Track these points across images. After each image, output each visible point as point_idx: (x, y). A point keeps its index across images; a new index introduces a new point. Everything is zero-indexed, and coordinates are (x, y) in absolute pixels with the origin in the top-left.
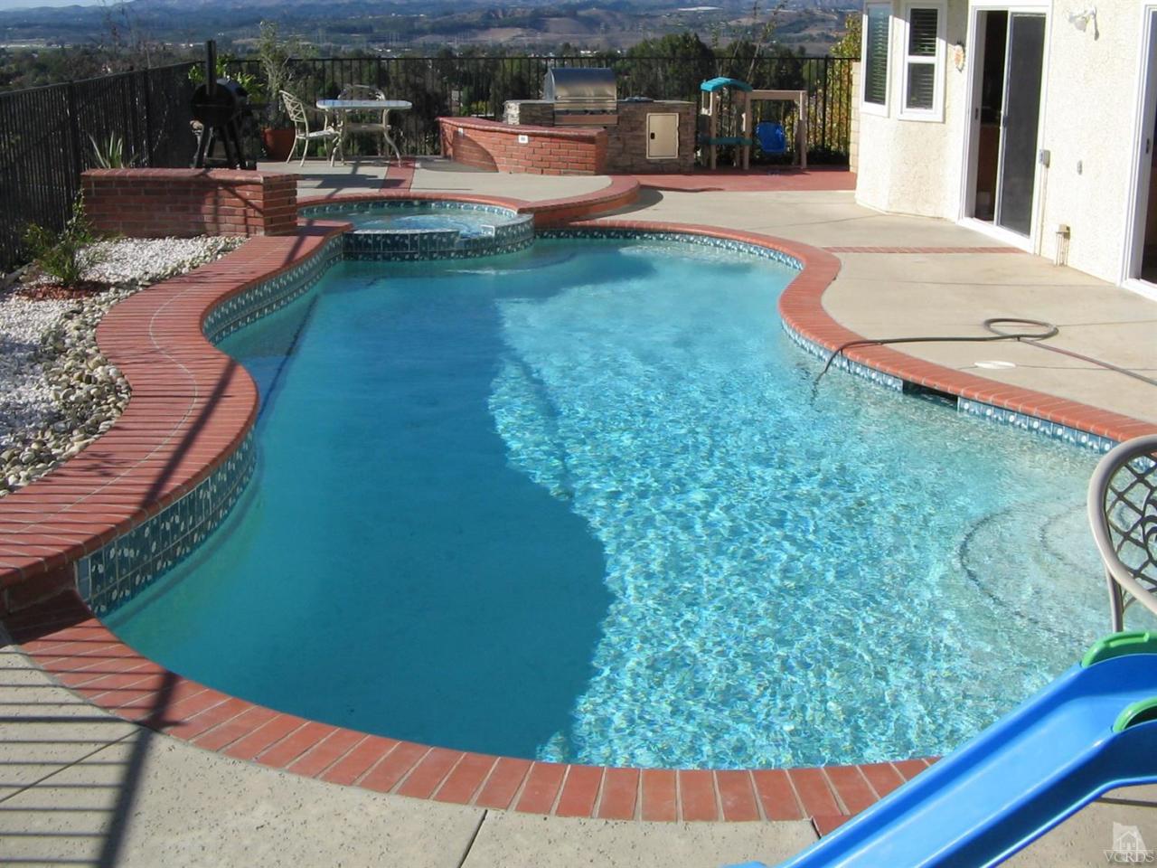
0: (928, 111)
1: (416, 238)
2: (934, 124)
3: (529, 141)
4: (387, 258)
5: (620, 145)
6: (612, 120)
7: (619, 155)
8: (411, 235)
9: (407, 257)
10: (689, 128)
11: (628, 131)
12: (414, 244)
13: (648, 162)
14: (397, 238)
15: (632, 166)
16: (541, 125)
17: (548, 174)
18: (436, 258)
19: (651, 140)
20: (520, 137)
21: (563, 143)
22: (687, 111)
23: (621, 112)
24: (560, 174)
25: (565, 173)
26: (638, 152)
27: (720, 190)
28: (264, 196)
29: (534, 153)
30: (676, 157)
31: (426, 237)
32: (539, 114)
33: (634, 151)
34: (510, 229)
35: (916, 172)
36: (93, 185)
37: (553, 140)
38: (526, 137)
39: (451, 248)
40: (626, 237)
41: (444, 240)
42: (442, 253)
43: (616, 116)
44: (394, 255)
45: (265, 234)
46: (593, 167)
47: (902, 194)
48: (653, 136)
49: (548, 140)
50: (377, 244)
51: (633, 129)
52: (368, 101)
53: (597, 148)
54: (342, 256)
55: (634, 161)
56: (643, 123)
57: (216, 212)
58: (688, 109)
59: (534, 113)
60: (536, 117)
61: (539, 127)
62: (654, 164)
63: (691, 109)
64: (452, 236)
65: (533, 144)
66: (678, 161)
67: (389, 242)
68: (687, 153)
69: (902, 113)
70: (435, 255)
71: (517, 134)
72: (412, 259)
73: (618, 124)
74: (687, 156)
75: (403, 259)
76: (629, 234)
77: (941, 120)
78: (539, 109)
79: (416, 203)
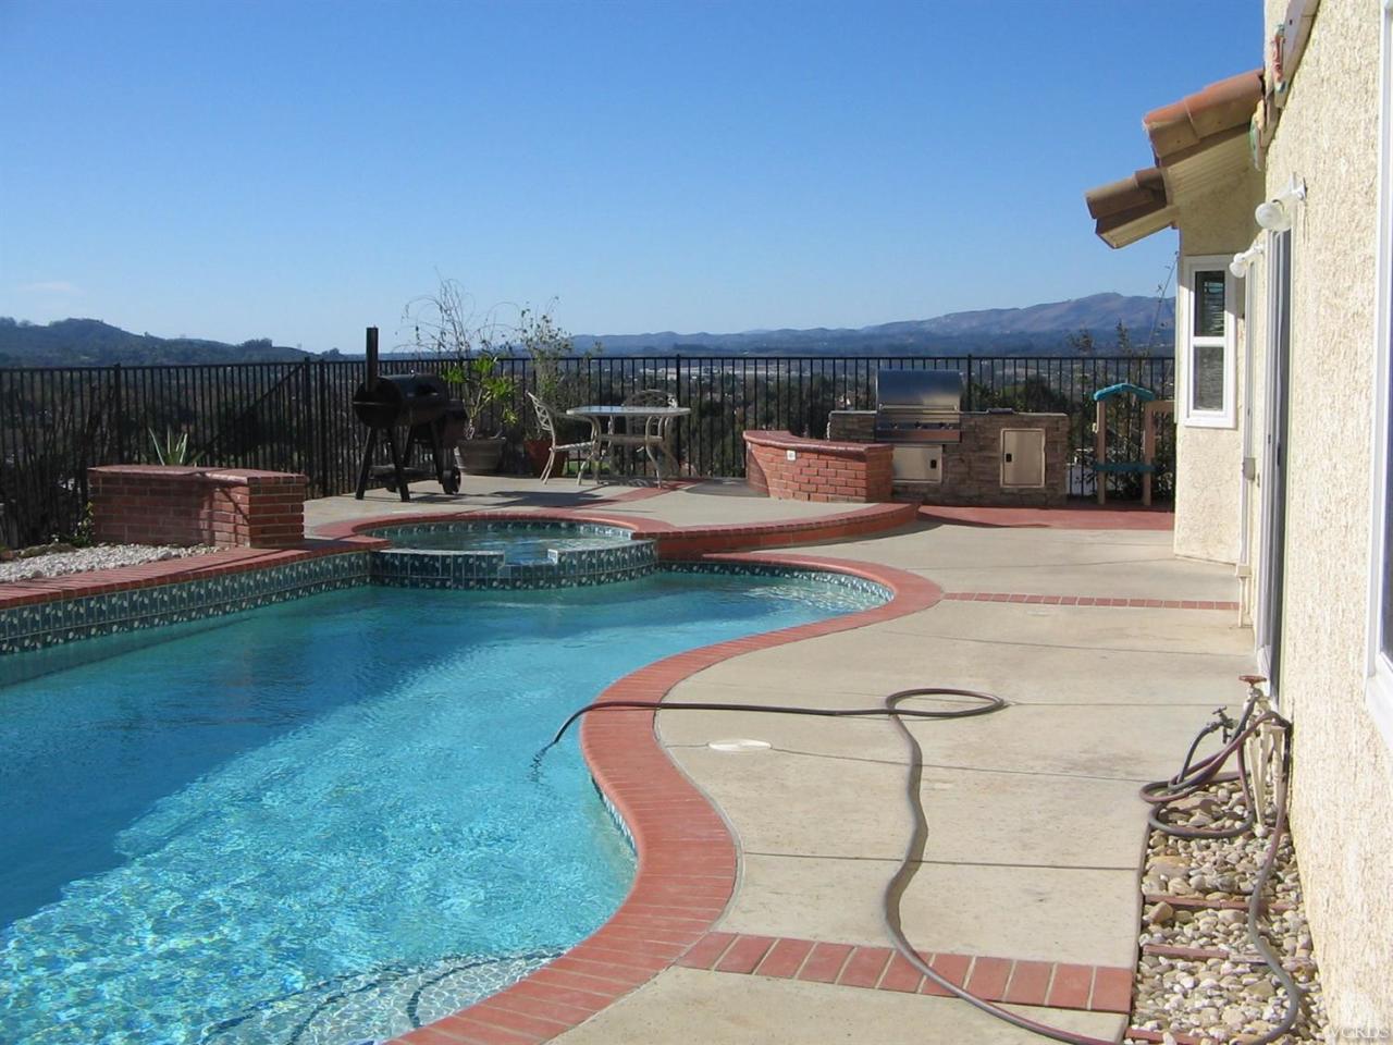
0: (1218, 413)
1: (448, 561)
2: (1225, 431)
3: (797, 458)
4: (414, 585)
5: (963, 469)
6: (952, 436)
7: (963, 481)
8: (443, 556)
9: (438, 583)
10: (1059, 447)
11: (974, 451)
12: (446, 567)
13: (1002, 492)
14: (426, 560)
15: (980, 496)
16: (858, 441)
17: (816, 500)
18: (472, 588)
19: (1006, 464)
20: (789, 452)
21: (832, 461)
22: (1055, 426)
23: (964, 427)
24: (828, 500)
25: (833, 500)
26: (987, 478)
27: (1046, 526)
28: (250, 500)
29: (801, 473)
30: (1043, 485)
31: (460, 560)
32: (856, 427)
33: (981, 477)
34: (584, 557)
35: (1206, 499)
36: (101, 481)
37: (821, 457)
38: (793, 453)
39: (492, 576)
40: (773, 574)
41: (484, 565)
42: (481, 582)
43: (958, 431)
44: (423, 580)
45: (251, 546)
46: (864, 492)
47: (1191, 529)
48: (1009, 458)
49: (816, 456)
50: (404, 566)
51: (981, 449)
52: (632, 408)
53: (867, 466)
54: (368, 580)
55: (984, 490)
56: (996, 439)
57: (211, 518)
58: (1057, 422)
59: (848, 427)
60: (851, 431)
61: (855, 444)
62: (1012, 494)
63: (1060, 423)
64: (495, 561)
65: (803, 462)
66: (1045, 492)
67: (417, 563)
68: (1056, 481)
69: (1188, 416)
70: (471, 583)
71: (786, 449)
72: (443, 586)
73: (961, 441)
74: (1057, 484)
75: (433, 587)
76: (777, 572)
77: (1231, 425)
78: (855, 420)
79: (563, 525)
